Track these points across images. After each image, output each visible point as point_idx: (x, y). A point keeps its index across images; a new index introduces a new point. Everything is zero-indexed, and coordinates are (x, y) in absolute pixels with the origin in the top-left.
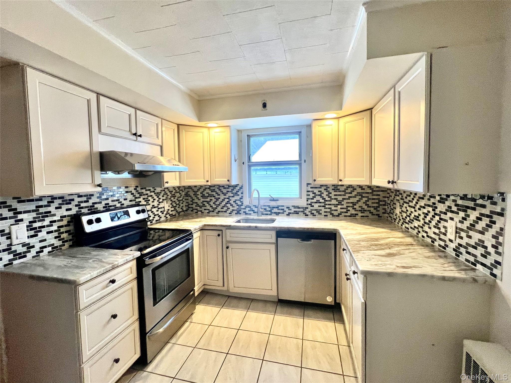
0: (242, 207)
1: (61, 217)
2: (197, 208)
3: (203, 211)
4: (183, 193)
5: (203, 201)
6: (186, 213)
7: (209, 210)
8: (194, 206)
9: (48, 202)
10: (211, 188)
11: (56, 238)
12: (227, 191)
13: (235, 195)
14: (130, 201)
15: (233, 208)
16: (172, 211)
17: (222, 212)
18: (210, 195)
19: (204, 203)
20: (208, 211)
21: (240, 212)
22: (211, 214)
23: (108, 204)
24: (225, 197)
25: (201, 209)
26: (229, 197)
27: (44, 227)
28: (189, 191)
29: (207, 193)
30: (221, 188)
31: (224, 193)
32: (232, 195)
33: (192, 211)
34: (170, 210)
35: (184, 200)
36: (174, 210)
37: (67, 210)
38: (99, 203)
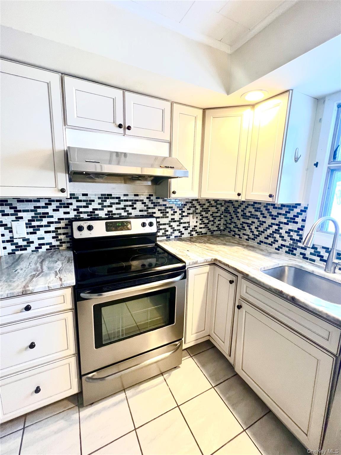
0: (299, 244)
1: (59, 219)
2: (235, 229)
3: (242, 235)
4: (223, 208)
5: (243, 222)
6: (223, 233)
7: (248, 235)
8: (232, 226)
9: (46, 204)
10: (256, 206)
11: (53, 238)
12: (278, 214)
13: (291, 222)
15: (283, 243)
16: (200, 228)
17: (266, 243)
18: (253, 215)
19: (244, 225)
20: (246, 237)
21: (295, 252)
22: (251, 242)
23: (112, 211)
24: (273, 221)
25: (239, 233)
26: (280, 222)
27: (42, 226)
29: (249, 212)
30: (269, 207)
31: (272, 215)
32: (285, 221)
33: (229, 232)
34: (198, 227)
36: (204, 228)
37: (65, 213)
38: (100, 209)
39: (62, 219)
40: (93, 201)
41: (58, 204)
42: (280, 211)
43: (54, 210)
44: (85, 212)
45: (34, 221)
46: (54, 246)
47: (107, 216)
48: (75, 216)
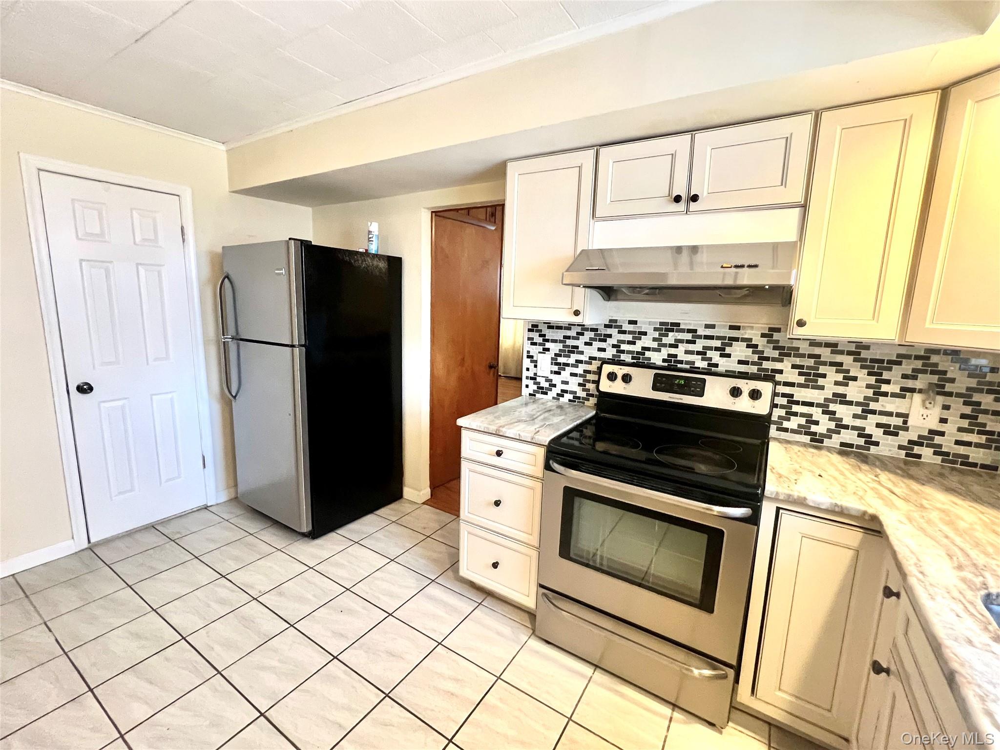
1: (591, 358)
9: (578, 333)
11: (580, 385)
14: (740, 362)
16: (962, 443)
23: (676, 356)
27: (568, 365)
37: (600, 350)
38: (655, 350)
39: (594, 359)
40: (645, 334)
41: (592, 335)
43: (586, 344)
44: (629, 352)
45: (560, 356)
46: (579, 398)
47: (666, 364)
48: (613, 355)
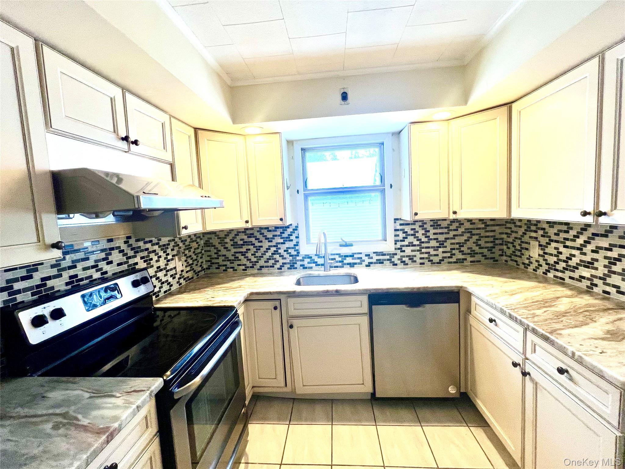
0: (298, 258)
2: (225, 263)
3: (236, 267)
4: (202, 242)
5: (235, 253)
6: (209, 271)
7: (245, 265)
8: (220, 260)
10: (248, 232)
12: (274, 236)
13: (287, 241)
14: (119, 265)
15: (284, 261)
16: (187, 272)
17: (267, 267)
18: (246, 242)
19: (237, 255)
20: (243, 267)
21: (295, 266)
22: (250, 271)
23: (76, 276)
24: (270, 244)
25: (232, 265)
26: (277, 243)
28: (211, 238)
29: (241, 240)
30: (263, 231)
31: (268, 239)
32: (282, 241)
33: (217, 268)
34: (185, 272)
35: (203, 251)
36: (190, 271)
38: (55, 277)
42: (275, 233)
44: (26, 290)
47: (69, 287)
